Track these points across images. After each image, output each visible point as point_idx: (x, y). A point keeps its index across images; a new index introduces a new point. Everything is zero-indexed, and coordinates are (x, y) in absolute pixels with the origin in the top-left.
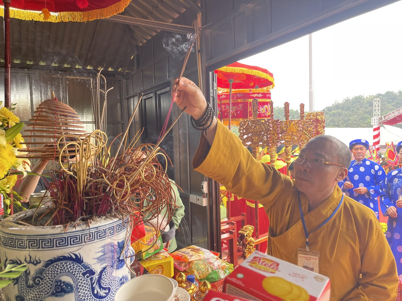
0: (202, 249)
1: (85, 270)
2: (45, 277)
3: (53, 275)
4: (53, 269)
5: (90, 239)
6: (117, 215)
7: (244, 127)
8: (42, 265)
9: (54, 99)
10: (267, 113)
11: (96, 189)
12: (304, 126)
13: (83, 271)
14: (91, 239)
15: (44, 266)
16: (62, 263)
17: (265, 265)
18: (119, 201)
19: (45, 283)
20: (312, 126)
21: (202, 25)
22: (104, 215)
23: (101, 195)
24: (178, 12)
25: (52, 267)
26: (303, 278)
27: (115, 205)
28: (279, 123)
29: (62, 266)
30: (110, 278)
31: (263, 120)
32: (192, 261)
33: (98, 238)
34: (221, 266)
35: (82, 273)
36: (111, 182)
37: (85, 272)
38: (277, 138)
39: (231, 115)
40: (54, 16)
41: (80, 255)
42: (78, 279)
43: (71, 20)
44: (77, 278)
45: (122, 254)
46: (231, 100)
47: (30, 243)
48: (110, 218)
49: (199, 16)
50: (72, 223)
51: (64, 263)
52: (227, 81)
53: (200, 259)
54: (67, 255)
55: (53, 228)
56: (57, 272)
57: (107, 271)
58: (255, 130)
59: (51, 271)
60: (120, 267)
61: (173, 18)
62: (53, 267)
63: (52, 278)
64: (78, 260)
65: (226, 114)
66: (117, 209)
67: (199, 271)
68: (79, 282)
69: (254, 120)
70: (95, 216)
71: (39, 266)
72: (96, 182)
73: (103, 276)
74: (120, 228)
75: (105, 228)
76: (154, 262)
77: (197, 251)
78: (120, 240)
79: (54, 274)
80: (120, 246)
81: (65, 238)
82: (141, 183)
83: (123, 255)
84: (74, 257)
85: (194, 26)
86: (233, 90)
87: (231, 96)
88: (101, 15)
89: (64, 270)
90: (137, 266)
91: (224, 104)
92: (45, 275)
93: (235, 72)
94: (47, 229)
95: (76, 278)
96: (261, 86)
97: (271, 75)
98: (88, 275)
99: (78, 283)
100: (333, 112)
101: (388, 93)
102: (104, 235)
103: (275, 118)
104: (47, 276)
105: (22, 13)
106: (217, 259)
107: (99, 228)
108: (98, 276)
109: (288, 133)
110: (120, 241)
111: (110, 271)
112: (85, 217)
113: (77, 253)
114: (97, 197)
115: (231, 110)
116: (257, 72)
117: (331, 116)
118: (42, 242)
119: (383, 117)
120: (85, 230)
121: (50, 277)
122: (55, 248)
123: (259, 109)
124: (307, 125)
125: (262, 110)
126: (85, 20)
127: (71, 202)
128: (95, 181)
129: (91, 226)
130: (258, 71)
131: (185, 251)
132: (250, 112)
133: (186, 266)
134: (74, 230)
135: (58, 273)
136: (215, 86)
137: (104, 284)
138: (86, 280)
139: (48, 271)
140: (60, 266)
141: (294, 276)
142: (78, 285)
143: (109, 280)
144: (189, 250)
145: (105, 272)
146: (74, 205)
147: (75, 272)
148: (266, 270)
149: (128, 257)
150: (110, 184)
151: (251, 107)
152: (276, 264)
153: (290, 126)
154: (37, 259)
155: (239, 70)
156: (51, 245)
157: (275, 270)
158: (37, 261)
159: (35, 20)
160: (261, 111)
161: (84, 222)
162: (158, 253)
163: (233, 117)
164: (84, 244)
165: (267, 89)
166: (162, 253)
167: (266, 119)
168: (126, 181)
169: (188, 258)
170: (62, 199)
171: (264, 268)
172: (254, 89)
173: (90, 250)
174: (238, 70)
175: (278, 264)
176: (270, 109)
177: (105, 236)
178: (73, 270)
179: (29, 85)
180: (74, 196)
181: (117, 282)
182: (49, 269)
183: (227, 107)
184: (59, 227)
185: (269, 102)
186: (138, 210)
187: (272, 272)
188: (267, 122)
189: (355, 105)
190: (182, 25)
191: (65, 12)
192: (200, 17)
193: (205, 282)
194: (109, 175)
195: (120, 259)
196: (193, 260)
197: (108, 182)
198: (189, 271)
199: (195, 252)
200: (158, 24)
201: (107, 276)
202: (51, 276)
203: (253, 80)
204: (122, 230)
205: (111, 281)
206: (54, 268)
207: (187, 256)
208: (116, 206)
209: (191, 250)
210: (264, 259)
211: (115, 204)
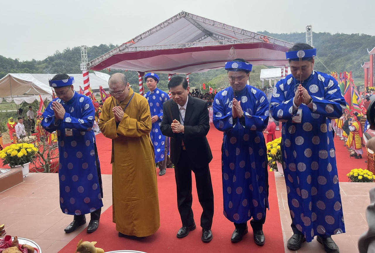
100: (55, 61)
117: (54, 66)
119: (90, 63)
189: (75, 56)
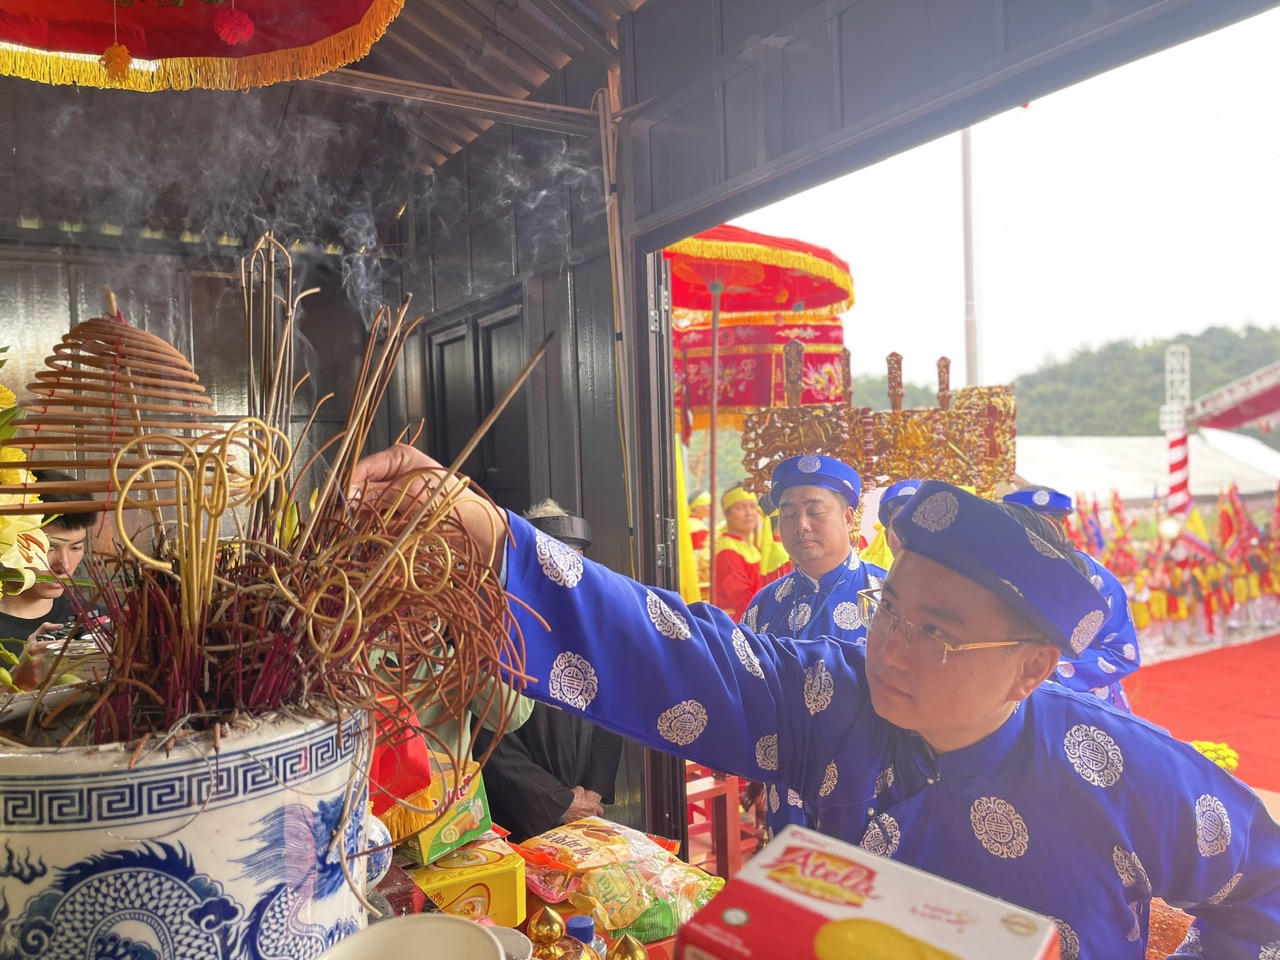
0: (621, 829)
1: (202, 900)
2: (59, 924)
3: (89, 917)
4: (90, 897)
5: (218, 792)
6: (321, 709)
7: (760, 431)
8: (51, 883)
9: (112, 317)
10: (833, 388)
11: (248, 618)
12: (950, 428)
13: (196, 903)
14: (223, 791)
15: (55, 886)
16: (121, 874)
17: (825, 876)
18: (326, 661)
19: (60, 947)
20: (976, 430)
21: (624, 105)
22: (274, 710)
23: (265, 640)
24: (547, 66)
25: (84, 890)
26: (960, 922)
27: (313, 674)
28: (868, 417)
29: (118, 885)
30: (291, 928)
31: (820, 408)
32: (588, 869)
33: (250, 787)
34: (683, 885)
35: (189, 910)
36: (301, 595)
37: (201, 906)
38: (863, 466)
39: (719, 395)
40: (144, 73)
41: (182, 845)
42: (177, 932)
43: (198, 85)
44: (173, 928)
45: (336, 843)
46: (717, 347)
47: (11, 804)
48: (294, 719)
49: (614, 77)
50: (158, 736)
51: (126, 877)
52: (704, 288)
53: (613, 863)
54: (136, 847)
55: (89, 753)
56: (102, 905)
57: (279, 906)
58: (796, 439)
59: (83, 904)
60: (327, 890)
61: (530, 87)
62: (89, 888)
63: (85, 929)
64: (176, 865)
65: (701, 392)
66: (318, 687)
67: (610, 903)
68: (180, 942)
69: (791, 410)
70: (240, 713)
71: (41, 885)
72: (248, 596)
73: (266, 921)
74: (330, 754)
75: (273, 755)
76: (461, 874)
77: (605, 835)
78: (327, 793)
79: (91, 913)
80: (330, 816)
81: (131, 787)
82: (403, 598)
83: (339, 847)
84: (161, 854)
85: (596, 108)
86: (723, 315)
87: (718, 335)
88: (296, 68)
89: (127, 902)
90: (398, 886)
91: (696, 361)
92: (60, 917)
93: (730, 258)
94: (67, 756)
95: (169, 929)
96: (814, 302)
97: (844, 267)
98: (212, 917)
99: (176, 945)
100: (1040, 390)
101: (1212, 333)
102: (271, 778)
103: (857, 404)
104: (67, 921)
105: (39, 62)
106: (671, 861)
107: (251, 753)
108: (248, 923)
109: (898, 451)
110: (328, 799)
111: (290, 903)
112: (204, 714)
113: (171, 841)
114: (251, 646)
115: (719, 378)
116: (799, 258)
117: (1034, 403)
118: (51, 800)
119: (1198, 405)
120: (202, 760)
121: (78, 924)
122: (95, 822)
123: (806, 375)
124: (960, 427)
125: (816, 379)
126: (246, 83)
127: (160, 666)
128: (246, 590)
129: (225, 746)
130: (801, 254)
131: (566, 836)
132: (779, 385)
133: (567, 887)
134: (162, 759)
135: (108, 910)
136: (664, 300)
137: (268, 949)
138: (203, 935)
139: (72, 903)
140: (115, 885)
141: (932, 917)
142: (177, 953)
143: (287, 937)
144: (579, 832)
145: (272, 909)
146: (168, 674)
147: (166, 906)
148: (828, 896)
149: (358, 856)
150: (296, 601)
151: (782, 371)
152: (865, 873)
153: (905, 427)
154: (33, 861)
155: (742, 249)
156: (81, 812)
157: (860, 896)
158: (31, 867)
159: (82, 83)
160: (812, 382)
161: (198, 734)
162: (473, 843)
163: (725, 401)
164: (196, 808)
165: (831, 312)
166: (487, 843)
167: (829, 407)
168: (349, 588)
169: (575, 859)
170: (125, 655)
171: (822, 889)
172: (791, 313)
173: (218, 831)
174: (739, 251)
175: (871, 874)
176: (841, 376)
177: (274, 781)
178: (160, 899)
179: (66, 299)
180: (169, 643)
181: (317, 942)
182: (74, 895)
183: (705, 370)
184: (110, 751)
185: (838, 355)
186: (391, 693)
187: (850, 904)
188: (831, 414)
189: (1107, 369)
190: (558, 104)
191: (179, 59)
192: (618, 81)
193: (626, 942)
194: (292, 570)
195: (328, 862)
196: (590, 865)
197: (290, 595)
198: (576, 904)
199: (597, 841)
200: (482, 102)
201: (281, 921)
202: (83, 921)
203: (787, 286)
204: (336, 760)
205: (294, 939)
206: (93, 893)
207: (570, 851)
208: (315, 677)
209: (584, 833)
210: (821, 854)
211: (313, 669)
